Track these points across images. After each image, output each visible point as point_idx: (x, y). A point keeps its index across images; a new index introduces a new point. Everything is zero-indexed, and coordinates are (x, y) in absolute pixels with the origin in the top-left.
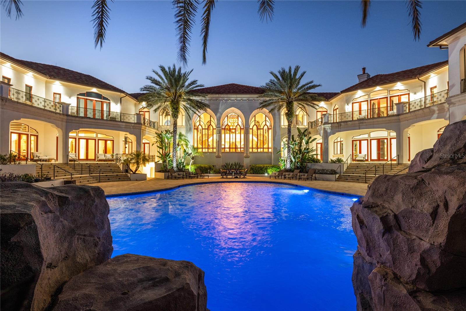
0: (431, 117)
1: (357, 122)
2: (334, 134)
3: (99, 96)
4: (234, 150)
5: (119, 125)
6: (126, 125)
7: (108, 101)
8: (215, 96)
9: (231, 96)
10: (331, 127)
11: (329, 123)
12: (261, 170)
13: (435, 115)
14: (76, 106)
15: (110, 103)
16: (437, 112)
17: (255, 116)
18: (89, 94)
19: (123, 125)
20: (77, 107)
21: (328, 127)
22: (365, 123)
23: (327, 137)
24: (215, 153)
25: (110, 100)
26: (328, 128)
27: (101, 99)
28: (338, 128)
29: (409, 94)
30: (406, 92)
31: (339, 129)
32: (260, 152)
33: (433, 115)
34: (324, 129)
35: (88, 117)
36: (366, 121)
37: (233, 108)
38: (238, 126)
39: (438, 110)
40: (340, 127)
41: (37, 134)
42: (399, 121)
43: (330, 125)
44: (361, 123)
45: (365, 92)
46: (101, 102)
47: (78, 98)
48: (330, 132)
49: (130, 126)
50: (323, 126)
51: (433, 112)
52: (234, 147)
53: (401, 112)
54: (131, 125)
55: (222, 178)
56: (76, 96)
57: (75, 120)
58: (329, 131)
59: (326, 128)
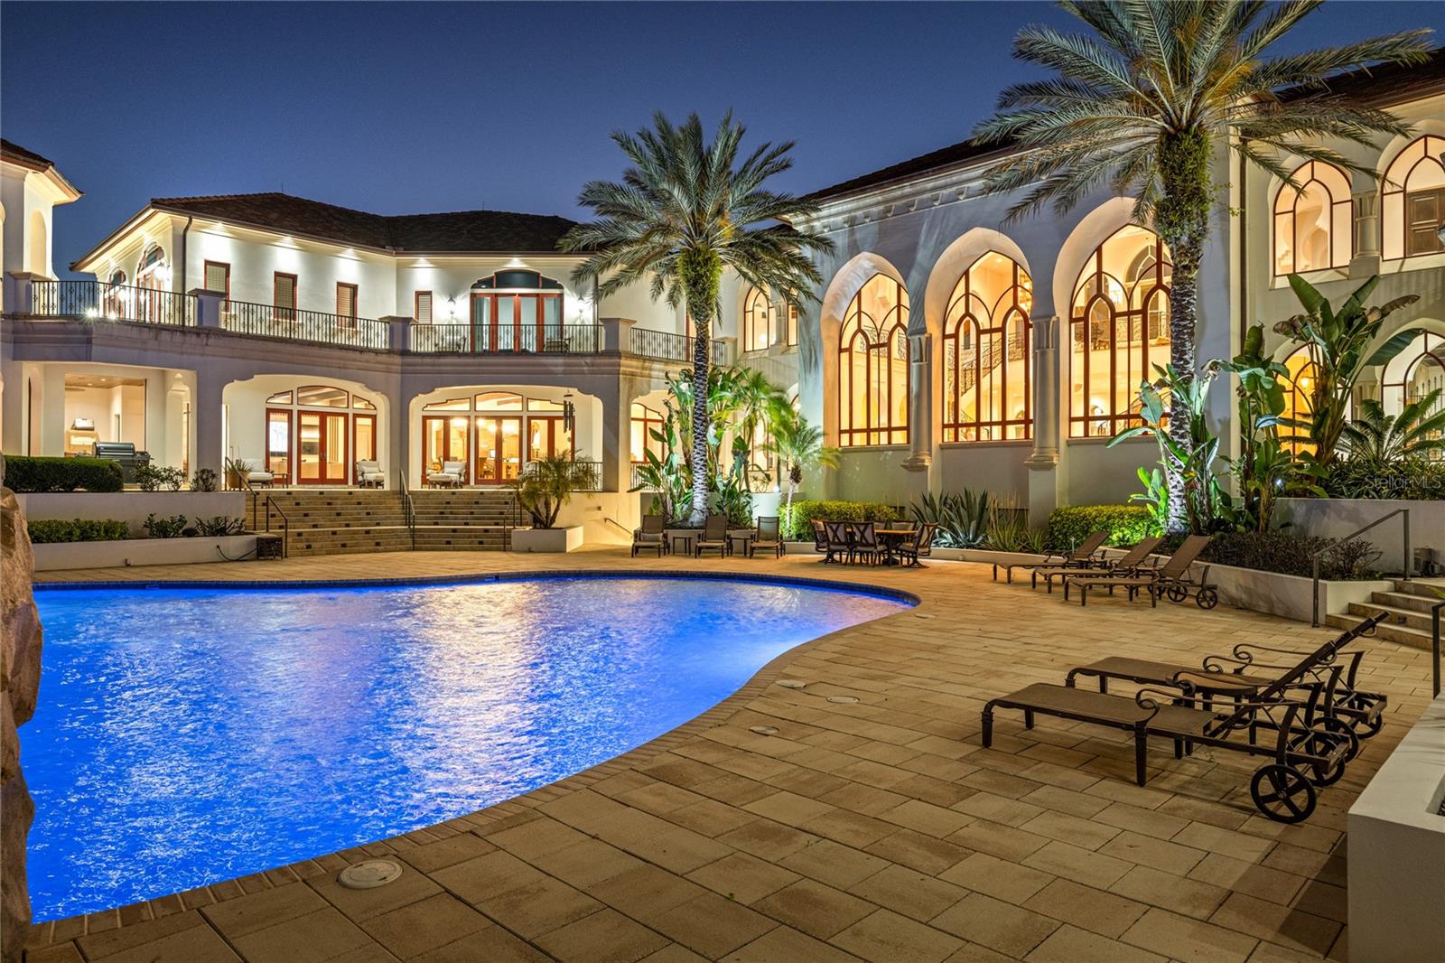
3: (532, 279)
4: (996, 434)
5: (545, 365)
6: (566, 365)
7: (557, 291)
8: (899, 193)
9: (965, 176)
14: (467, 321)
15: (561, 295)
17: (1099, 250)
18: (504, 279)
19: (556, 365)
20: (473, 325)
24: (899, 448)
25: (560, 287)
27: (538, 287)
35: (501, 351)
37: (978, 232)
41: (373, 413)
46: (537, 295)
47: (473, 296)
49: (581, 365)
52: (997, 417)
54: (582, 361)
55: (826, 561)
56: (469, 291)
57: (422, 365)
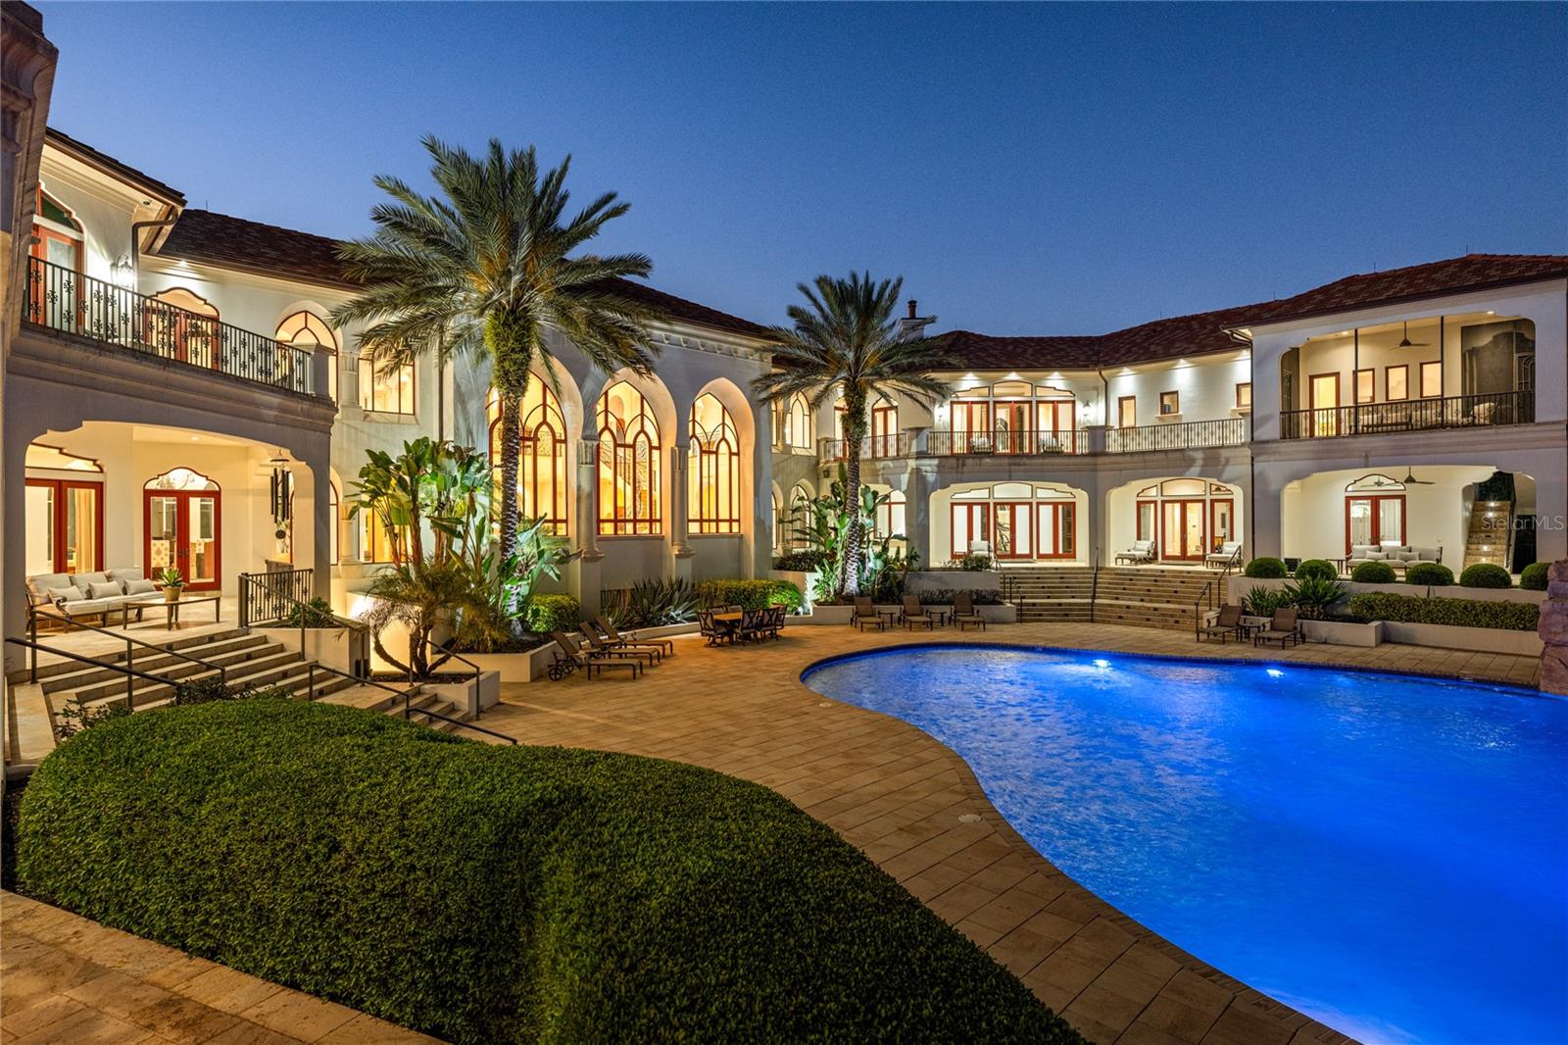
0: (1185, 472)
1: (1006, 461)
2: (944, 486)
4: (629, 527)
10: (938, 466)
11: (934, 457)
12: (748, 600)
13: (1195, 470)
16: (1200, 462)
21: (929, 466)
22: (1024, 465)
23: (925, 494)
26: (928, 469)
28: (957, 472)
29: (1073, 402)
30: (1067, 396)
31: (959, 476)
32: (710, 536)
33: (1189, 466)
34: (918, 471)
36: (1027, 461)
38: (642, 435)
39: (1204, 459)
40: (960, 470)
42: (1095, 469)
43: (935, 462)
44: (1015, 464)
45: (983, 379)
48: (936, 481)
50: (912, 463)
51: (1191, 462)
53: (1099, 449)
58: (931, 478)
59: (924, 468)
